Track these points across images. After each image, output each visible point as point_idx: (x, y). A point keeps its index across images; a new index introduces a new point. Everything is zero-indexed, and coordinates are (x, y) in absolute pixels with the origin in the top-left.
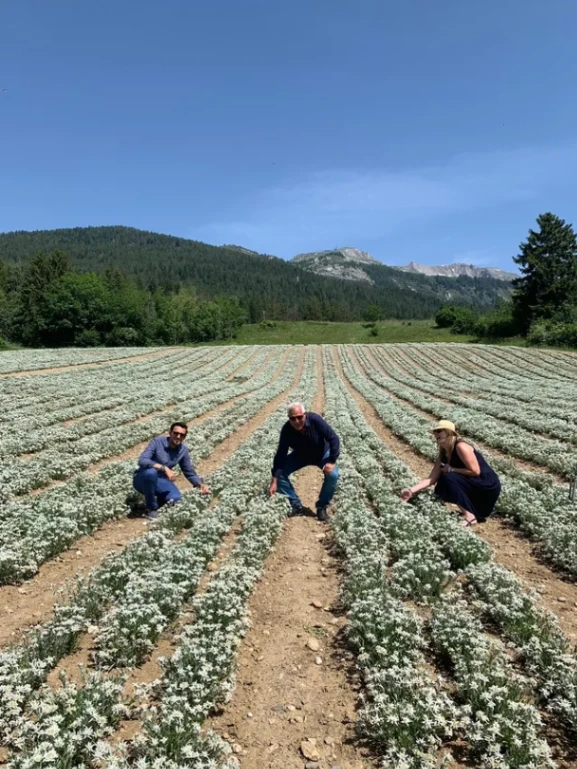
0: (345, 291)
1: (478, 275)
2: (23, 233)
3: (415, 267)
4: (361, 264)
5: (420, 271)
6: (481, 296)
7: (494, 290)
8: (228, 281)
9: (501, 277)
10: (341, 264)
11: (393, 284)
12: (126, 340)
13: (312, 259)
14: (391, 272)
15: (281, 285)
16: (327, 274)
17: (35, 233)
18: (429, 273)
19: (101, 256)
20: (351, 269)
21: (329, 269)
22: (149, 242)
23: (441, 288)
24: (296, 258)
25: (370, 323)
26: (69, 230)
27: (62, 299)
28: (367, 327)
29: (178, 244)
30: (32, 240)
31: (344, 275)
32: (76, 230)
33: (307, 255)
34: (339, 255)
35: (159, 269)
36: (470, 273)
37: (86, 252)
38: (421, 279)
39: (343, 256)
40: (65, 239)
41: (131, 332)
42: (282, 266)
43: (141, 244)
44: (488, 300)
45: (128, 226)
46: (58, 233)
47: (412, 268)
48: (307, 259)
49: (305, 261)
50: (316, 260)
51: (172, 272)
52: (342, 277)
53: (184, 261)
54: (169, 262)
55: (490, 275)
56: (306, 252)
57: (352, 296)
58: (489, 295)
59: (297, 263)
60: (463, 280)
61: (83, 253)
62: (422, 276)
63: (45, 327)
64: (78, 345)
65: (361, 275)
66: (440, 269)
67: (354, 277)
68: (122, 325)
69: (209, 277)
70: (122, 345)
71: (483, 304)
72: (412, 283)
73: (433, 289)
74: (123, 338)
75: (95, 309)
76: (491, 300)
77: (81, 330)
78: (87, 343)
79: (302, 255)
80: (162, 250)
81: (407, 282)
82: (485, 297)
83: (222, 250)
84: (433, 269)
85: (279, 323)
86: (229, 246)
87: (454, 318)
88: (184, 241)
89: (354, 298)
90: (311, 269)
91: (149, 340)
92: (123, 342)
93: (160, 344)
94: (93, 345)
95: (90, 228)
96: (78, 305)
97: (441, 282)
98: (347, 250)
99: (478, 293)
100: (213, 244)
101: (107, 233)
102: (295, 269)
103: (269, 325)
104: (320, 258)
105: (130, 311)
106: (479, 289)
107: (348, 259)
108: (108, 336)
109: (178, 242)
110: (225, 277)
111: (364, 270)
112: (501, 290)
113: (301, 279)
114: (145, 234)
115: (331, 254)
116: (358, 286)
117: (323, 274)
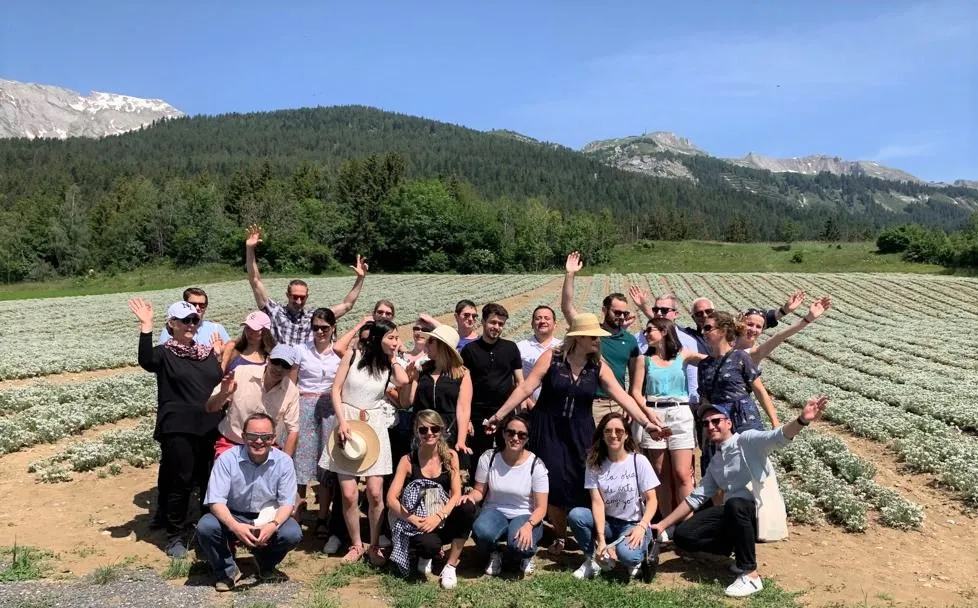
0: (661, 194)
1: (847, 172)
2: (236, 115)
3: (755, 159)
4: (680, 156)
5: (763, 166)
6: (850, 203)
7: (869, 193)
8: (502, 180)
9: (879, 174)
10: (652, 155)
11: (726, 184)
12: (481, 265)
13: (613, 149)
14: (722, 166)
15: (574, 186)
16: (633, 169)
17: (250, 116)
18: (776, 169)
19: (336, 146)
20: (666, 162)
21: (636, 162)
22: (396, 126)
23: (793, 191)
24: (590, 146)
25: (784, 244)
26: (293, 112)
27: (405, 213)
28: (779, 249)
29: (432, 130)
30: (247, 125)
31: (655, 170)
32: (302, 111)
33: (604, 143)
34: (650, 142)
35: (413, 165)
36: (833, 169)
37: (318, 142)
38: (765, 177)
39: (655, 145)
40: (289, 123)
41: (487, 255)
42: (574, 159)
43: (386, 130)
44: (858, 207)
45: (368, 105)
46: (279, 115)
47: (752, 162)
48: (604, 148)
49: (601, 151)
50: (618, 149)
51: (429, 168)
52: (653, 174)
53: (443, 152)
54: (424, 154)
55: (863, 172)
56: (602, 139)
57: (670, 200)
58: (862, 200)
59: (590, 154)
60: (824, 180)
61: (313, 143)
62: (767, 172)
63: (386, 247)
64: (423, 271)
65: (680, 171)
66: (790, 162)
67: (670, 173)
68: (476, 245)
69: (476, 176)
70: (477, 272)
71: (852, 213)
72: (751, 183)
73: (781, 192)
74: (478, 262)
75: (444, 226)
76: (864, 207)
77: (426, 253)
78: (434, 269)
79: (597, 142)
80: (413, 137)
81: (745, 181)
82: (856, 202)
83: (491, 139)
84: (780, 162)
85: (657, 243)
86: (500, 131)
87: (907, 241)
88: (441, 125)
89: (674, 203)
90: (610, 163)
91: (507, 265)
92: (477, 267)
93: (520, 272)
94: (441, 271)
95: (319, 109)
96: (426, 220)
97: (793, 181)
98: (659, 136)
99: (846, 197)
100: (480, 129)
101: (342, 116)
102: (592, 163)
103: (646, 246)
104: (623, 147)
105: (486, 229)
106: (848, 191)
107: (661, 148)
108: (460, 260)
109: (433, 126)
110: (498, 174)
111: (684, 164)
112: (879, 194)
113: (599, 177)
114: (391, 115)
115: (637, 141)
116: (679, 185)
117: (627, 169)
